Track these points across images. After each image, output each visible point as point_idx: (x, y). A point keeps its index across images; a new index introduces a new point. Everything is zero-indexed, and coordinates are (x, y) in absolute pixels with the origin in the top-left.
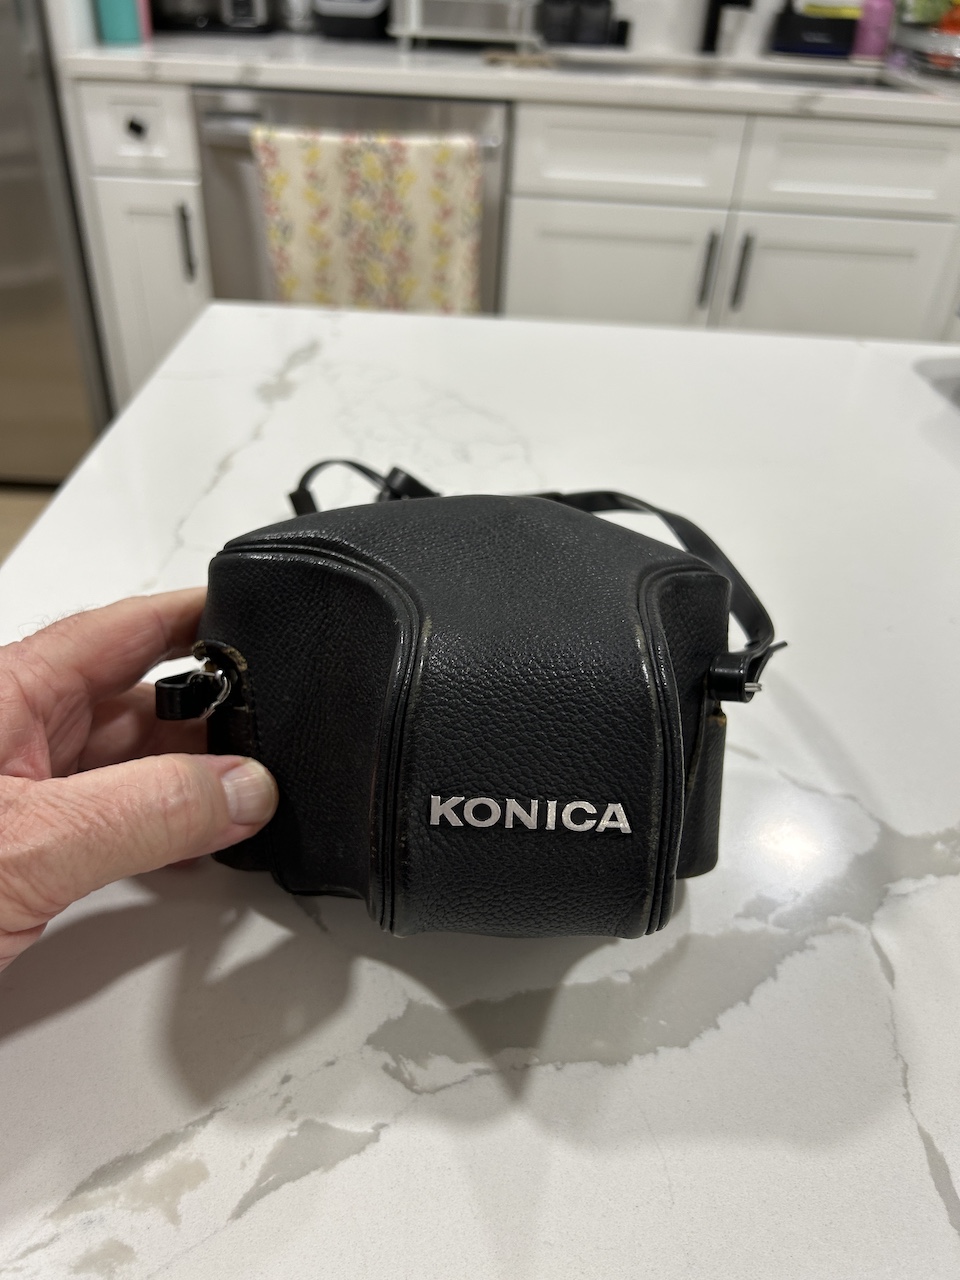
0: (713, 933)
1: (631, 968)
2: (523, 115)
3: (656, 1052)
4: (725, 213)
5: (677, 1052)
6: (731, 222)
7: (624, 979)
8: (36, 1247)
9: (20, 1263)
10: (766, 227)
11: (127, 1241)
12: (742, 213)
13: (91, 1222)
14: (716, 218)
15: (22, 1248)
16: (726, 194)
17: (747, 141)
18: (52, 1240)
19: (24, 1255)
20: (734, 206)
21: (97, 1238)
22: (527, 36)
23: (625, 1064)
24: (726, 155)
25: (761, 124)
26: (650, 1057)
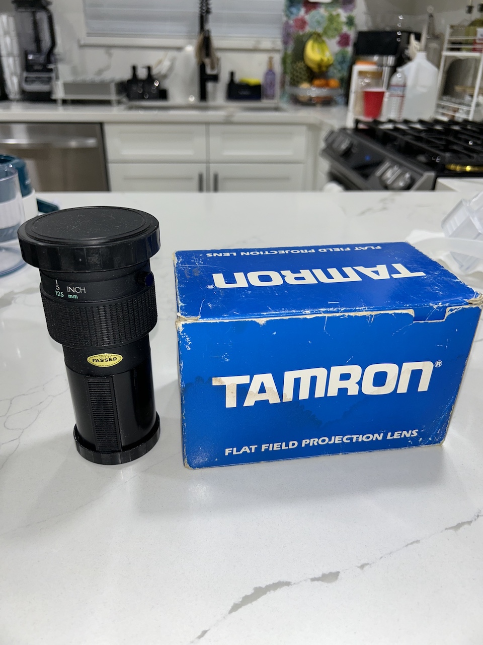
2: (107, 128)
4: (204, 166)
6: (208, 169)
10: (223, 171)
12: (211, 165)
14: (202, 168)
16: (203, 157)
17: (208, 134)
20: (208, 162)
22: (113, 97)
24: (200, 141)
25: (212, 128)
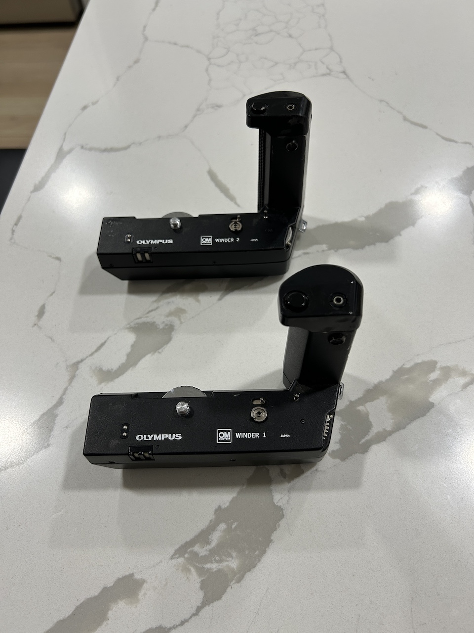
0: (401, 201)
1: (365, 215)
3: (375, 244)
5: (383, 244)
7: (363, 219)
8: (152, 311)
9: (148, 315)
11: (183, 308)
13: (169, 303)
15: (147, 311)
18: (157, 308)
19: (148, 313)
21: (172, 307)
23: (362, 249)
26: (372, 247)
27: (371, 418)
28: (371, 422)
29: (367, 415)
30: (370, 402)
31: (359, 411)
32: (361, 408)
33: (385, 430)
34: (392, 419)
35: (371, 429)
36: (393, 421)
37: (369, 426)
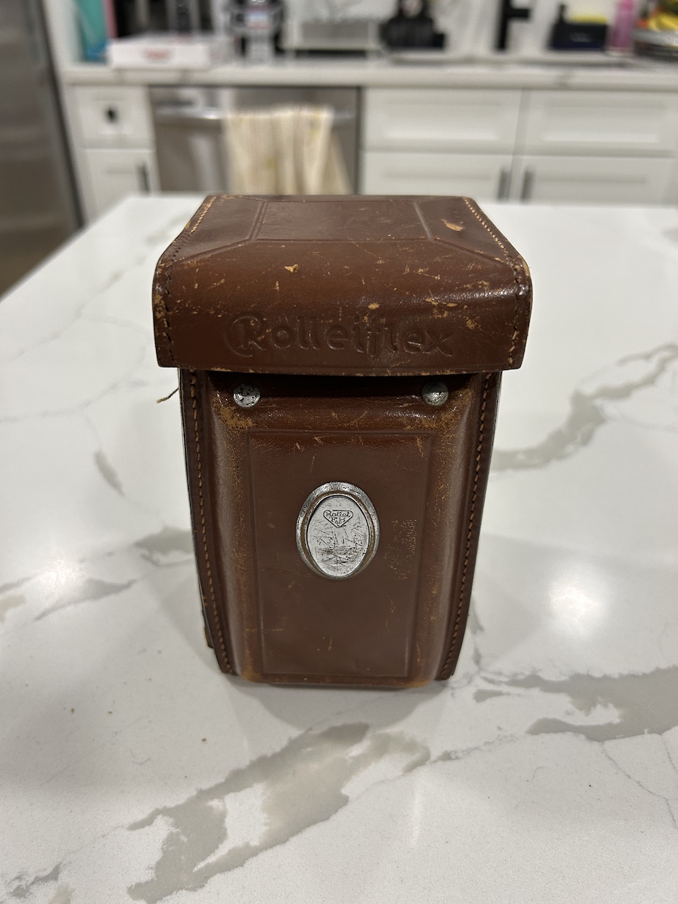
2: (371, 96)
6: (515, 163)
10: (541, 165)
12: (522, 157)
14: (505, 161)
16: (511, 144)
17: (524, 106)
20: (517, 151)
24: (510, 117)
27: (229, 823)
28: (226, 830)
29: (222, 816)
30: (234, 791)
31: (211, 808)
32: (215, 803)
33: (247, 845)
34: (266, 824)
35: (222, 842)
36: (268, 828)
37: (221, 836)
